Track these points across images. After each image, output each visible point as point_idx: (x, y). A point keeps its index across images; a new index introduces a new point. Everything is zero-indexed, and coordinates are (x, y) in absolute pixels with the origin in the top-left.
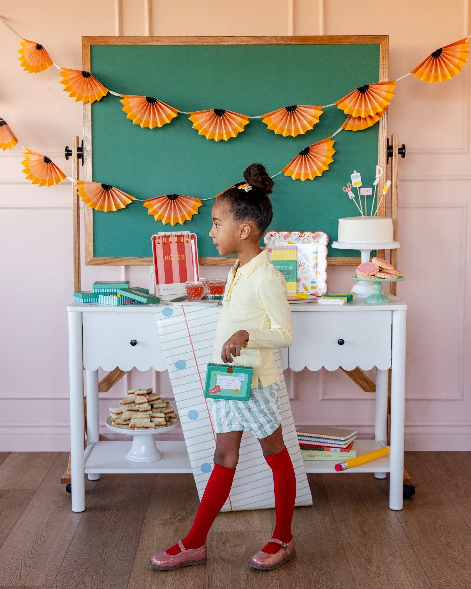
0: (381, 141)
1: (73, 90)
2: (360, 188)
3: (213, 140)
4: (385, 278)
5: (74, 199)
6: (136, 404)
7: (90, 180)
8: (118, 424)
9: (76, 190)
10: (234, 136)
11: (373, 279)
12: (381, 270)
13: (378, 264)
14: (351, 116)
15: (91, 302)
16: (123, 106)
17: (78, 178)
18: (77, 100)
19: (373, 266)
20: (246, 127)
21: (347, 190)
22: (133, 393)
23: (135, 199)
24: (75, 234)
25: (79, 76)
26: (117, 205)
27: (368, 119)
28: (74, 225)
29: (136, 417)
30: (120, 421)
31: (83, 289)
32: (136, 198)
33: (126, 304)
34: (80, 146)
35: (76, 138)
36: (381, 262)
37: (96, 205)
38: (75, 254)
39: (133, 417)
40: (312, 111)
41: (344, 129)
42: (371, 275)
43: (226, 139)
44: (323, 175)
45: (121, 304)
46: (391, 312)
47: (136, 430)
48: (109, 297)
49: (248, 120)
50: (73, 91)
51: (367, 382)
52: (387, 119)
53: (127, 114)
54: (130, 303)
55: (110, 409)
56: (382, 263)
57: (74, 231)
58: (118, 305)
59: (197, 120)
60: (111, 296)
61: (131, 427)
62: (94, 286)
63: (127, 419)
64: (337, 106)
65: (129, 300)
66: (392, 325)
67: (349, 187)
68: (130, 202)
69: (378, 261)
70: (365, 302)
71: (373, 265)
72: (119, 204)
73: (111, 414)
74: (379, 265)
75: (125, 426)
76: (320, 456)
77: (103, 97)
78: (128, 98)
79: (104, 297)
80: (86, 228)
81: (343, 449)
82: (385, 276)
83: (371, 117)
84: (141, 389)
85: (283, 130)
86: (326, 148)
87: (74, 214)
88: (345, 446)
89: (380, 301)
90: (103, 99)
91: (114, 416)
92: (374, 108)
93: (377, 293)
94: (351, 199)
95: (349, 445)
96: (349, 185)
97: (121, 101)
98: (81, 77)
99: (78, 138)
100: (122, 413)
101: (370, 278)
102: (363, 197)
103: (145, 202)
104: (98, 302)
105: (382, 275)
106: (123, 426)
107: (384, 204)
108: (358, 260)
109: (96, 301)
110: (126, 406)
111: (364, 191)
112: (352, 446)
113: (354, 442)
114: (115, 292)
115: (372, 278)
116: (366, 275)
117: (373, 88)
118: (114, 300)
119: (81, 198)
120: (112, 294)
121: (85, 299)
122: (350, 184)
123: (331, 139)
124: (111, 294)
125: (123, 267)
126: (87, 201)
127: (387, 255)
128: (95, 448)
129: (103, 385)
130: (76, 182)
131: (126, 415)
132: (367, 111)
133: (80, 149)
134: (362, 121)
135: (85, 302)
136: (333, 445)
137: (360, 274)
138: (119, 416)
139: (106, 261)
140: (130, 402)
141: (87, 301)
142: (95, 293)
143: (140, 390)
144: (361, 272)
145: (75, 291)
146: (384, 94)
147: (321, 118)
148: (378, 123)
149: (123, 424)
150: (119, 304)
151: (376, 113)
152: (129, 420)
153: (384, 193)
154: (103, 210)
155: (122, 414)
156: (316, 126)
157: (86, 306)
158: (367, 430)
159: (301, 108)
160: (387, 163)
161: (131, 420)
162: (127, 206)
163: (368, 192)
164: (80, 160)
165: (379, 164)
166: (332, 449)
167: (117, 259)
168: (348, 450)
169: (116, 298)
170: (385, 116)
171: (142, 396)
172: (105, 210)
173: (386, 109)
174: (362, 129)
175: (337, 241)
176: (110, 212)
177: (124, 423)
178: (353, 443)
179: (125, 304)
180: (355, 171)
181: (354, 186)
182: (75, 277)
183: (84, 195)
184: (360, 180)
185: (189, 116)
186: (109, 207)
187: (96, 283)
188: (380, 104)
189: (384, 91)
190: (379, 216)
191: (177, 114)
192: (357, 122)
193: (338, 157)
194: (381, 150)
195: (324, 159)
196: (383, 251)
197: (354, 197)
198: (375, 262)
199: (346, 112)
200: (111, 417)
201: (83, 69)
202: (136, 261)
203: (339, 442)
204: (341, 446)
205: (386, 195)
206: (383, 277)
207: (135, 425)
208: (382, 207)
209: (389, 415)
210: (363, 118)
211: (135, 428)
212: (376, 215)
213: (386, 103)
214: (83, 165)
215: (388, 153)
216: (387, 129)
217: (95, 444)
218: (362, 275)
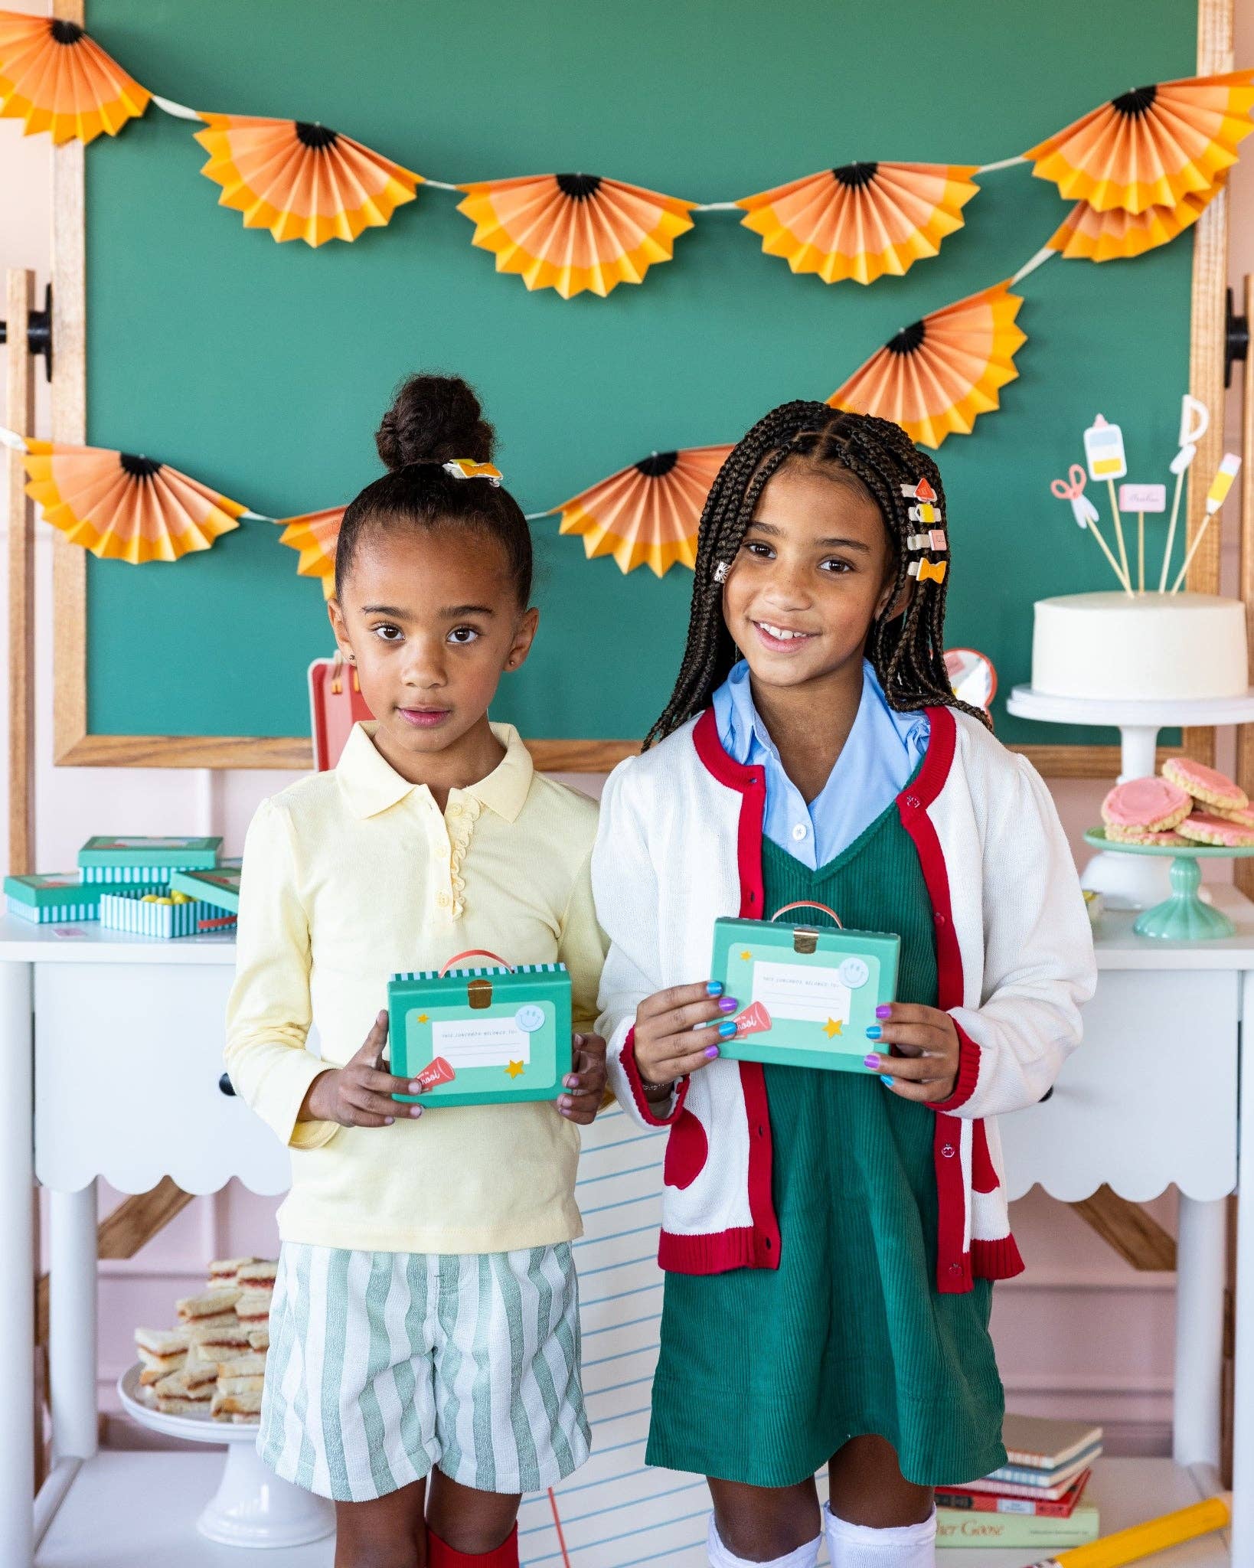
0: (1202, 298)
1: (15, 90)
2: (1118, 483)
3: (551, 292)
4: (1215, 842)
5: (15, 511)
6: (241, 1319)
7: (78, 437)
8: (168, 1397)
9: (22, 477)
10: (634, 277)
11: (1166, 846)
12: (1197, 811)
13: (1186, 785)
14: (1086, 204)
15: (68, 920)
16: (207, 156)
17: (30, 432)
18: (31, 131)
19: (1168, 793)
20: (681, 243)
21: (1069, 494)
22: (229, 1275)
23: (248, 514)
24: (14, 645)
25: (40, 35)
26: (177, 539)
27: (1153, 217)
28: (12, 610)
29: (238, 1372)
30: (175, 1385)
31: (42, 867)
32: (252, 510)
33: (206, 930)
34: (40, 306)
35: (22, 277)
36: (1197, 779)
37: (94, 536)
38: (14, 724)
39: (227, 1369)
40: (936, 185)
41: (1058, 254)
42: (1161, 831)
43: (601, 289)
44: (976, 428)
45: (184, 932)
46: (1234, 979)
47: (239, 1422)
48: (140, 903)
49: (688, 216)
50: (16, 96)
51: (1143, 1231)
52: (1227, 215)
53: (220, 188)
54: (220, 928)
55: (140, 1336)
56: (1204, 784)
57: (14, 633)
58: (173, 936)
59: (491, 215)
60: (147, 897)
61: (218, 1411)
62: (81, 859)
63: (206, 1376)
64: (1030, 165)
65: (216, 917)
66: (1240, 1024)
67: (1078, 480)
68: (227, 524)
69: (1188, 775)
70: (1135, 931)
71: (1166, 789)
72: (186, 534)
73: (143, 1356)
74: (1192, 789)
75: (197, 1406)
76: (958, 1531)
77: (131, 121)
78: (228, 126)
79: (118, 901)
80: (58, 625)
81: (1049, 1505)
82: (1212, 834)
83: (1164, 210)
84: (259, 1256)
85: (820, 257)
86: (988, 323)
87: (13, 571)
88: (1054, 1495)
89: (1195, 931)
90: (129, 127)
91: (154, 1366)
92: (1175, 177)
93: (1179, 895)
94: (1083, 525)
95: (1073, 1488)
96: (1077, 474)
97: (201, 137)
98: (46, 42)
99: (31, 276)
100: (184, 1351)
101: (1157, 843)
102: (1130, 518)
103: (286, 526)
104: (96, 919)
105: (1203, 830)
106: (186, 1406)
107: (1212, 542)
108: (1111, 756)
109: (91, 915)
110: (202, 1325)
111: (1135, 497)
112: (1082, 1487)
113: (1089, 1473)
114: (164, 880)
115: (1164, 841)
116: (1140, 829)
117: (1172, 98)
118: (156, 914)
119: (39, 510)
120: (154, 889)
121: (46, 910)
122: (1081, 471)
123: (1011, 290)
124: (147, 890)
125: (202, 776)
126: (64, 520)
127: (1225, 750)
128: (81, 1481)
129: (113, 1235)
130: (23, 446)
131: (199, 1361)
132: (1147, 187)
133: (39, 320)
134: (1129, 223)
135: (46, 918)
136: (1007, 1489)
137: (1115, 827)
138: (174, 1363)
139: (133, 752)
140: (217, 1308)
141: (55, 918)
142: (85, 884)
143: (258, 1261)
144: (1119, 819)
145: (12, 870)
146: (1216, 121)
147: (968, 210)
148: (1192, 229)
149: (186, 1399)
150: (177, 933)
151: (1182, 194)
152: (213, 1380)
153: (1213, 505)
154: (124, 556)
155: (182, 1356)
156: (950, 243)
157: (50, 939)
158: (1144, 1411)
159: (890, 174)
160: (1227, 383)
161: (221, 1383)
162: (219, 542)
163: (1148, 499)
164: (40, 360)
165: (1192, 391)
166: (1004, 1504)
167: (179, 745)
168: (1065, 1507)
169: (167, 910)
170: (1217, 206)
171: (263, 1286)
172: (133, 557)
173: (1221, 178)
174: (1131, 252)
175: (1029, 687)
176: (153, 563)
177: (192, 1395)
178: (1086, 1474)
179: (202, 932)
180: (1100, 418)
181: (1096, 477)
182: (14, 812)
183: (53, 498)
184: (1118, 451)
185: (461, 196)
186: (149, 543)
187: (93, 844)
188: (1200, 162)
189: (1218, 111)
190: (1195, 590)
191: (414, 189)
192: (1109, 227)
193: (1035, 360)
194: (1202, 332)
195: (980, 366)
196: (1209, 733)
197: (1096, 518)
198: (1176, 776)
199: (1066, 191)
200: (141, 1365)
201: (55, 9)
202: (252, 753)
203: (1032, 1478)
204: (1041, 1494)
205: (1220, 511)
206: (1205, 839)
207: (232, 1402)
208: (1205, 555)
209: (1228, 1363)
210: (1132, 215)
211: (236, 1417)
212: (1182, 588)
213: (1224, 159)
214: (49, 378)
215: (1229, 344)
216: (1227, 251)
217: (79, 1464)
218: (1124, 828)
